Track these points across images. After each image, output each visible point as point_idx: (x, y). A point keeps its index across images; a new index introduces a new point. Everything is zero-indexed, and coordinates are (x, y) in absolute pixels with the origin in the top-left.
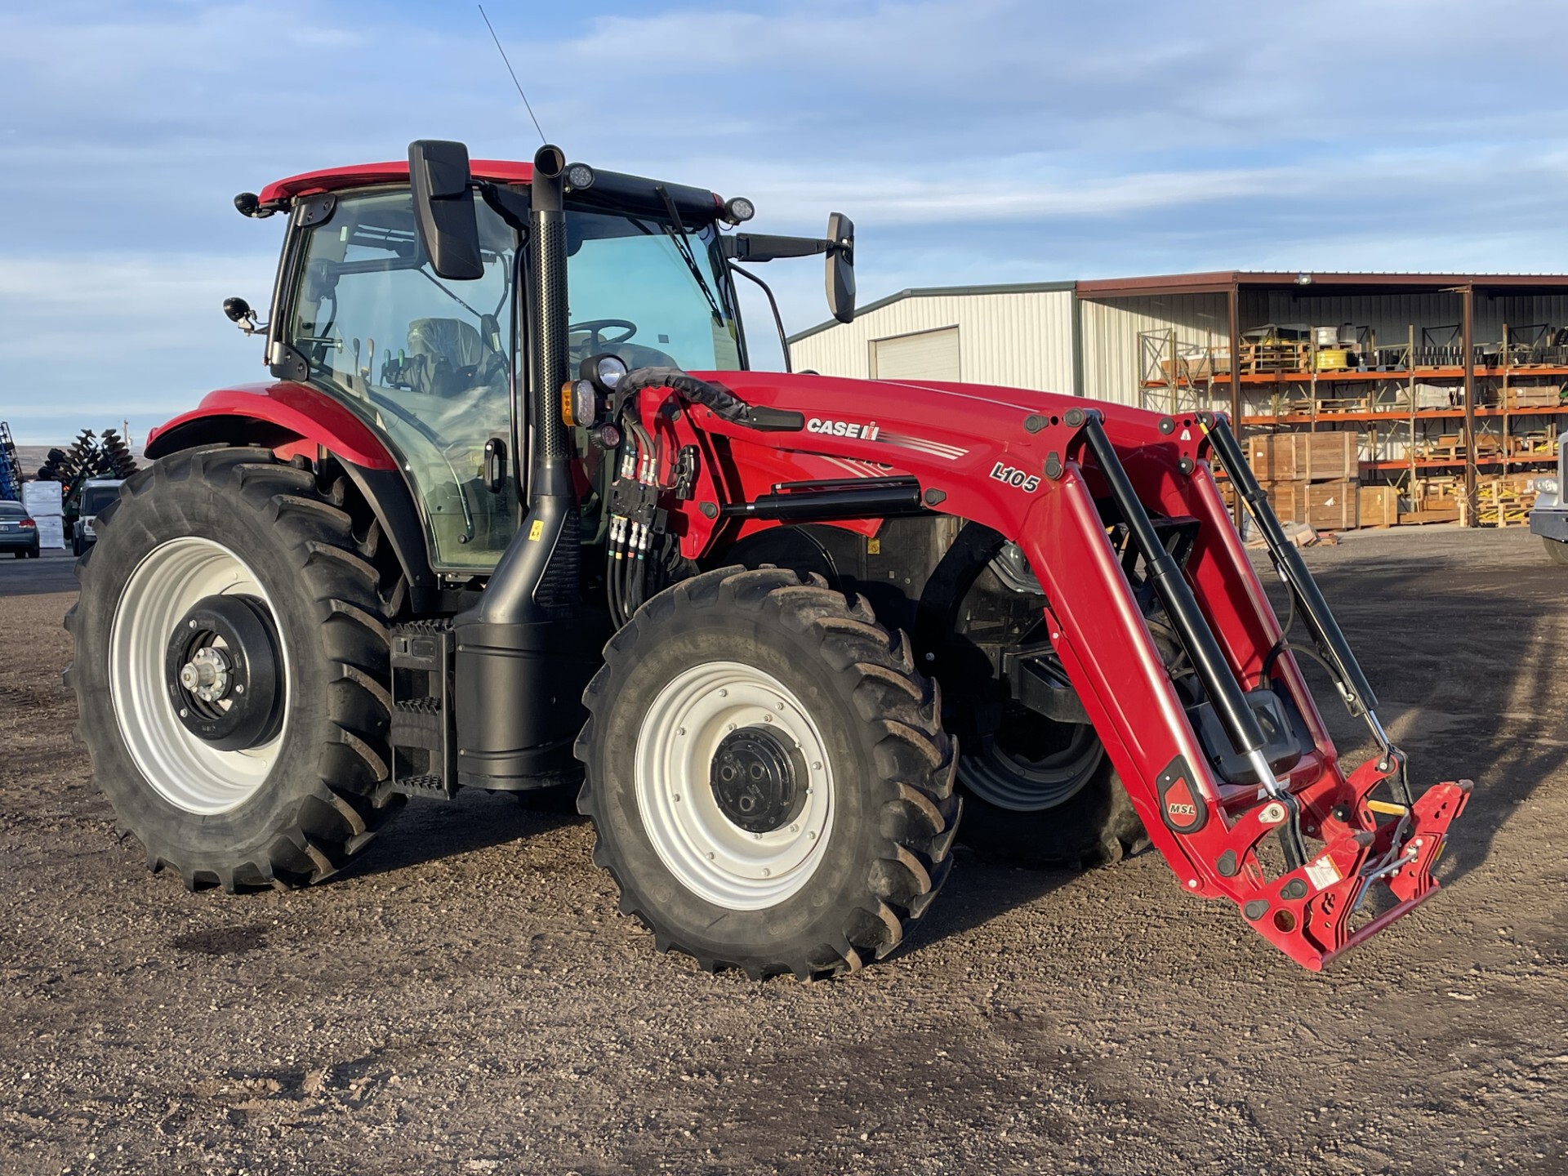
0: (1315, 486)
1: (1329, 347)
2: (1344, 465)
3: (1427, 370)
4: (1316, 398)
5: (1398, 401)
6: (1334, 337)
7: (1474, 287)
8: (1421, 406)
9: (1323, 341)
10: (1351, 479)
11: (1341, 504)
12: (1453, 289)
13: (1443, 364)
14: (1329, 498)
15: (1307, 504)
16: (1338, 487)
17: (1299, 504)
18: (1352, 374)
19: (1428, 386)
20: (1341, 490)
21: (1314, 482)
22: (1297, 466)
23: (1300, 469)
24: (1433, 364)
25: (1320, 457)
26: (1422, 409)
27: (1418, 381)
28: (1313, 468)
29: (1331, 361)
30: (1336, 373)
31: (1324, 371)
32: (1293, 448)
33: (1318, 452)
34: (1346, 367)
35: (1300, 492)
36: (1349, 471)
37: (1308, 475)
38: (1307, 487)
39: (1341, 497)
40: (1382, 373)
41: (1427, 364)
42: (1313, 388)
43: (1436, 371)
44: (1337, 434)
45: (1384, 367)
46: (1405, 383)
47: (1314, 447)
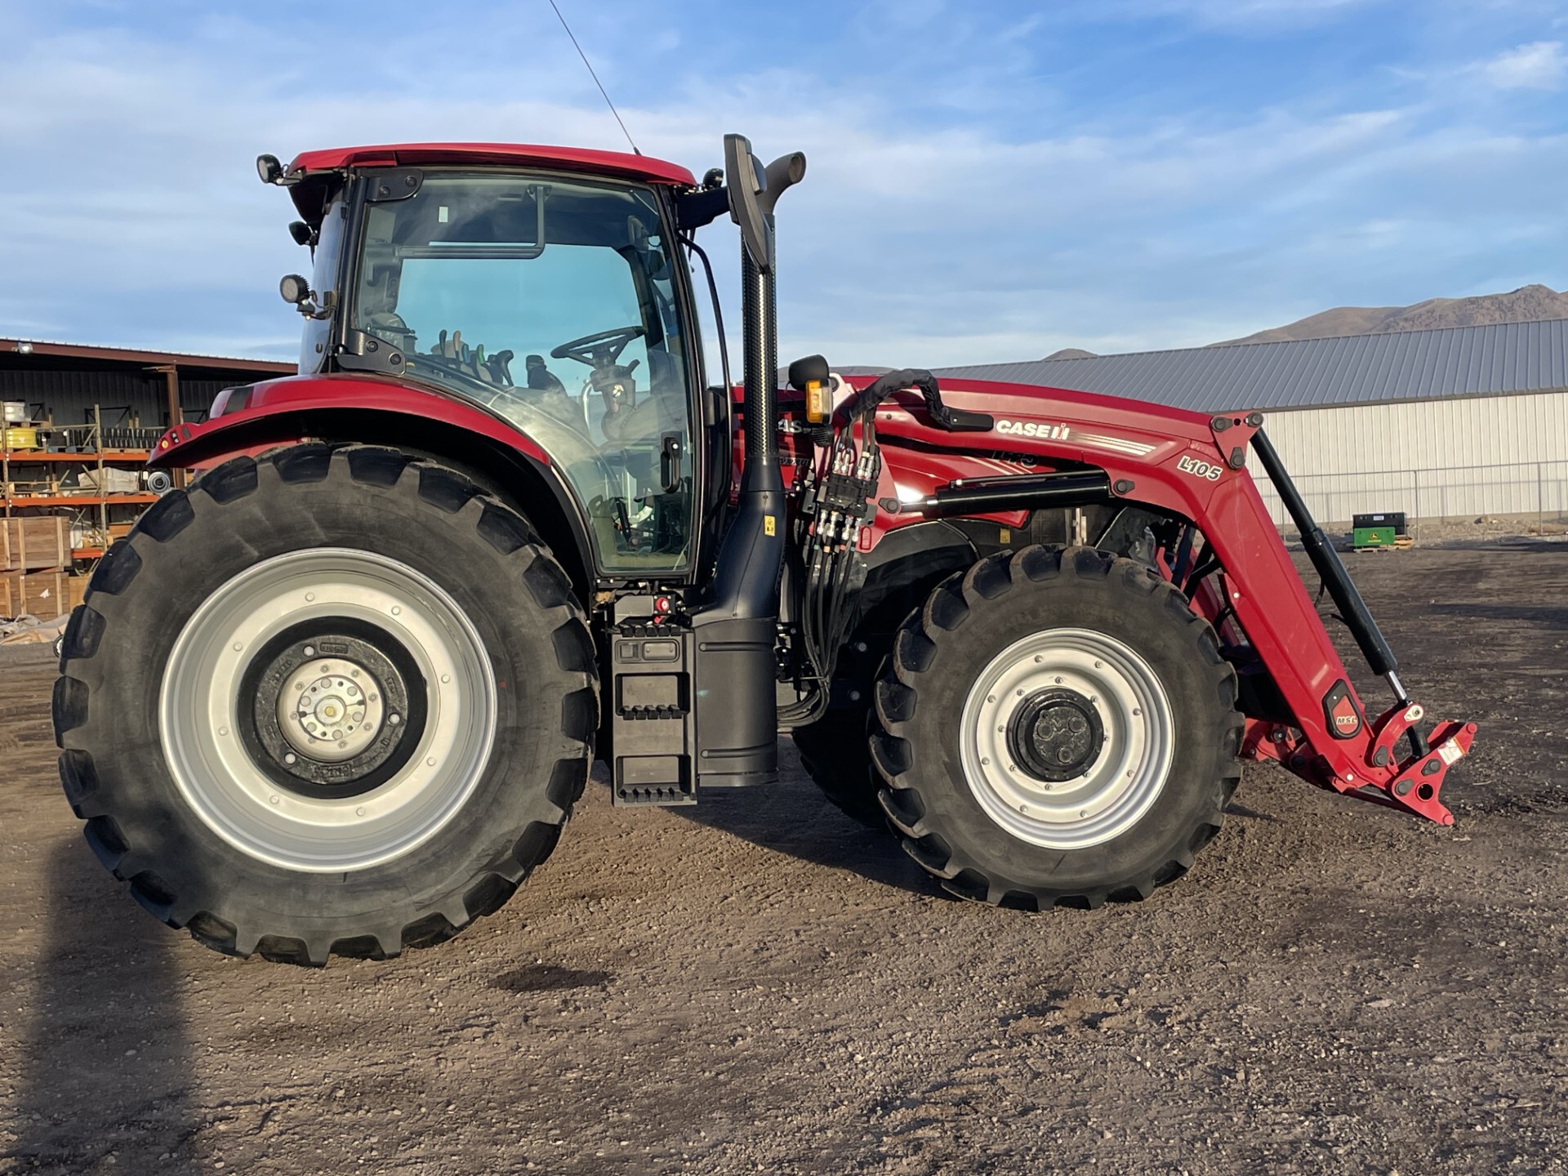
0: (30, 577)
1: (17, 424)
2: (57, 553)
3: (113, 453)
4: (9, 481)
5: (81, 486)
6: (22, 414)
7: (179, 368)
8: (110, 490)
9: (10, 417)
10: (66, 569)
11: (56, 597)
12: (157, 368)
13: (129, 447)
14: (44, 590)
15: (23, 597)
16: (51, 577)
17: (15, 597)
18: (42, 456)
19: (115, 470)
20: (55, 580)
21: (30, 571)
22: (11, 554)
23: (15, 558)
24: (119, 447)
25: (34, 544)
26: (111, 493)
27: (107, 464)
28: (28, 556)
29: (22, 439)
30: (28, 453)
31: (16, 450)
32: (6, 535)
33: (32, 538)
34: (36, 446)
35: (15, 583)
36: (63, 560)
37: (23, 565)
38: (23, 578)
39: (55, 588)
40: (71, 455)
41: (114, 447)
42: (6, 469)
43: (122, 454)
44: (49, 520)
45: (74, 449)
46: (93, 465)
47: (29, 532)
